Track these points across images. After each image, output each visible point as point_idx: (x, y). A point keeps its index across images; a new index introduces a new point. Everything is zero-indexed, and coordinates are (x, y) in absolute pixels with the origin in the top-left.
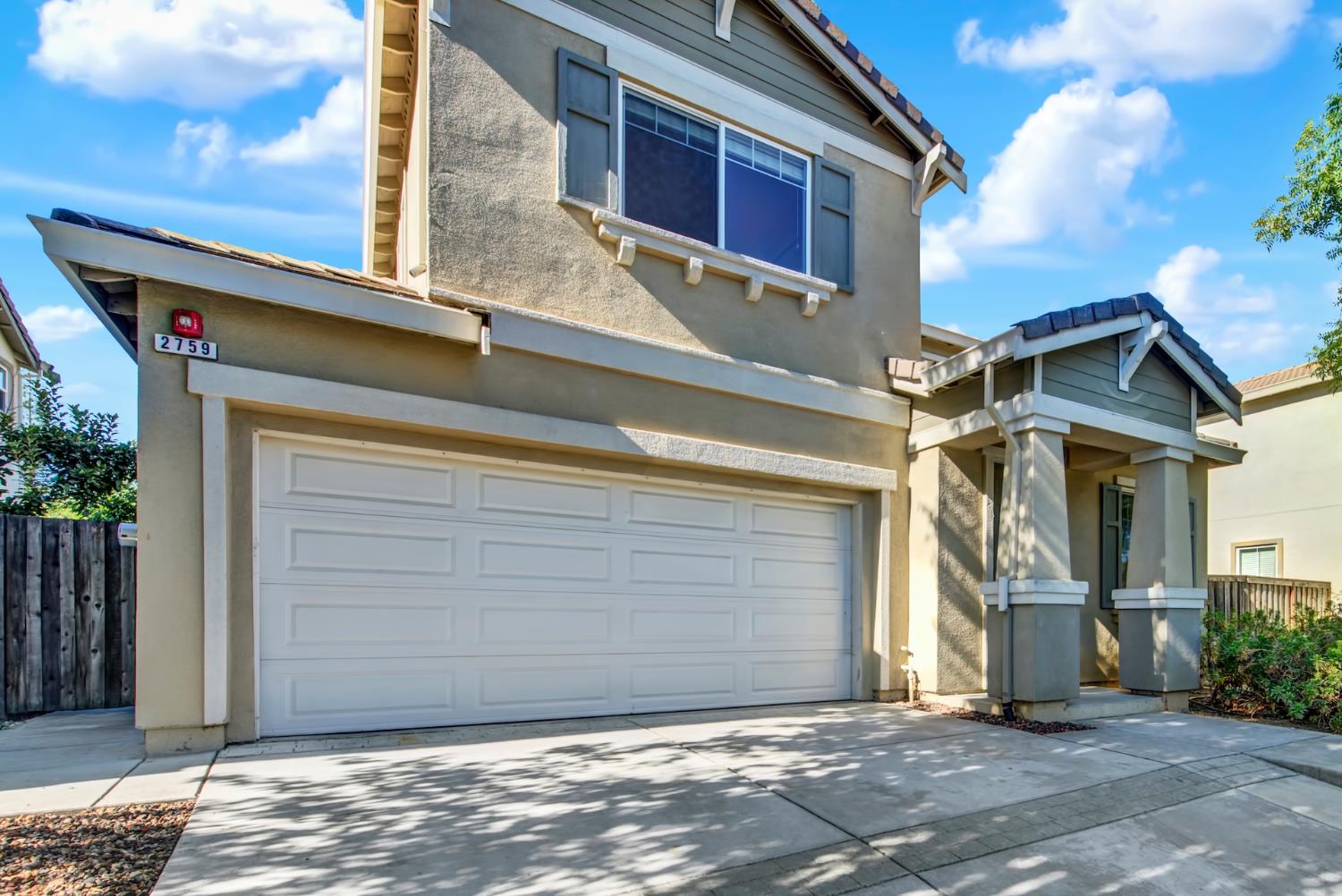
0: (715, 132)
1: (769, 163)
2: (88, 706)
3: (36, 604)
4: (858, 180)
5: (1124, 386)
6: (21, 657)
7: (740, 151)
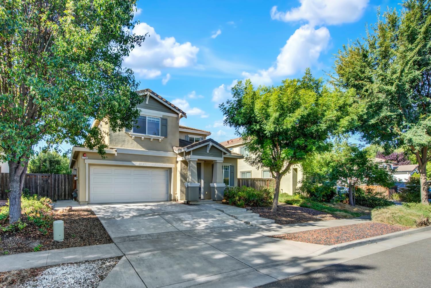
0: (146, 117)
1: (154, 120)
2: (62, 200)
3: (57, 186)
4: (168, 120)
5: (208, 152)
6: (55, 193)
7: (150, 119)
